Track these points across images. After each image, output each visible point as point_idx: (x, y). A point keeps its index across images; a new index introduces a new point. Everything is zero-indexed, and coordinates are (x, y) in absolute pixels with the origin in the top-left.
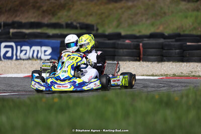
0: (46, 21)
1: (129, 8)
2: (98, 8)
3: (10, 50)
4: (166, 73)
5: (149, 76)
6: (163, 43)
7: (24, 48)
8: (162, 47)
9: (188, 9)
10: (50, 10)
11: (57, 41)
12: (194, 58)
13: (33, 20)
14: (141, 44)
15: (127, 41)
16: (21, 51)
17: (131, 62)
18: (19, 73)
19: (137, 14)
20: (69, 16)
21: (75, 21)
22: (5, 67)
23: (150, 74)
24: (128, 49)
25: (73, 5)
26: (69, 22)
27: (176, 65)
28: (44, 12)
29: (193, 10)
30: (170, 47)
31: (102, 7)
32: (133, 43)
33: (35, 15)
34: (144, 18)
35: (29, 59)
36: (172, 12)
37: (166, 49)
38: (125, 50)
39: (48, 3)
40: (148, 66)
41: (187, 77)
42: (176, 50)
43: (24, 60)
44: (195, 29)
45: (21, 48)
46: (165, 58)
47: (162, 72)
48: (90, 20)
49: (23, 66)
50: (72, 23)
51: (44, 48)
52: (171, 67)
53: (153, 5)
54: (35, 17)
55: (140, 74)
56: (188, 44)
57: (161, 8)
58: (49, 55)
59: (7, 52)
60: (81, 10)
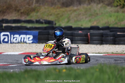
0: (23, 18)
1: (75, 11)
2: (55, 10)
3: (7, 37)
4: (107, 52)
5: (97, 53)
6: (102, 33)
7: (15, 36)
8: (102, 35)
9: (111, 11)
10: (26, 12)
11: (36, 32)
12: (122, 42)
13: (15, 18)
14: (89, 34)
15: (80, 32)
16: (14, 38)
17: (83, 45)
18: (15, 52)
19: (80, 14)
20: (37, 16)
21: (41, 18)
22: (5, 48)
23: (97, 52)
24: (81, 36)
25: (40, 9)
26: (38, 19)
27: (112, 47)
28: (21, 13)
29: (115, 12)
30: (107, 35)
31: (58, 10)
32: (83, 33)
33: (16, 15)
34: (84, 17)
35: (19, 43)
36: (102, 13)
37: (104, 36)
38: (79, 37)
39: (24, 8)
40: (94, 47)
41: (121, 54)
42: (111, 37)
43: (16, 43)
44: (116, 23)
45: (14, 36)
46: (104, 42)
47: (105, 51)
48: (51, 18)
49: (16, 47)
50: (39, 20)
51: (28, 36)
52: (109, 48)
53: (90, 9)
54: (16, 16)
55: (91, 52)
56: (118, 33)
57: (95, 11)
58: (31, 40)
59: (5, 38)
60: (45, 12)
